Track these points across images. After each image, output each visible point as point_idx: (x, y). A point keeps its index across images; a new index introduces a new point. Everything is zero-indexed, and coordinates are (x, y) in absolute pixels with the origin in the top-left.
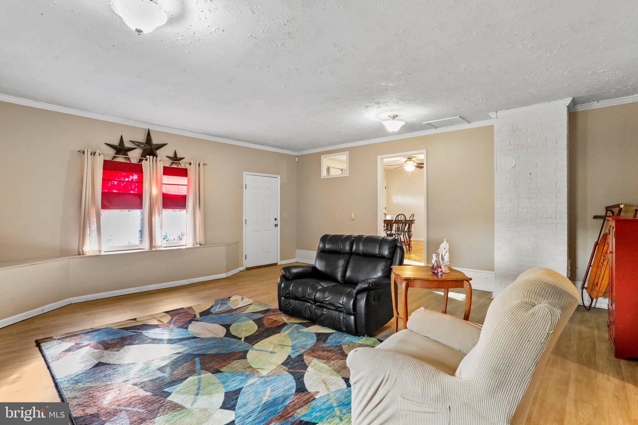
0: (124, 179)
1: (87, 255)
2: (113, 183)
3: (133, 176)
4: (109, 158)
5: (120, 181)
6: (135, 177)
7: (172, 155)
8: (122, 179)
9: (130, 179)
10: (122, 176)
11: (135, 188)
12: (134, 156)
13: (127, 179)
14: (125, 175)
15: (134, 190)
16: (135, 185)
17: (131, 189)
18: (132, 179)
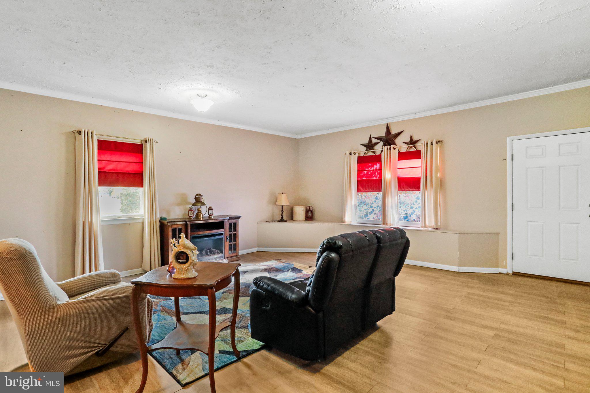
0: (371, 168)
1: (346, 223)
2: (364, 172)
3: (376, 165)
4: (362, 155)
5: (368, 170)
6: (377, 166)
7: (408, 140)
8: (369, 168)
9: (375, 168)
10: (370, 166)
11: (377, 175)
12: (378, 149)
13: (372, 169)
14: (371, 165)
15: (376, 177)
16: (378, 172)
17: (375, 176)
18: (376, 168)
